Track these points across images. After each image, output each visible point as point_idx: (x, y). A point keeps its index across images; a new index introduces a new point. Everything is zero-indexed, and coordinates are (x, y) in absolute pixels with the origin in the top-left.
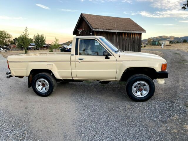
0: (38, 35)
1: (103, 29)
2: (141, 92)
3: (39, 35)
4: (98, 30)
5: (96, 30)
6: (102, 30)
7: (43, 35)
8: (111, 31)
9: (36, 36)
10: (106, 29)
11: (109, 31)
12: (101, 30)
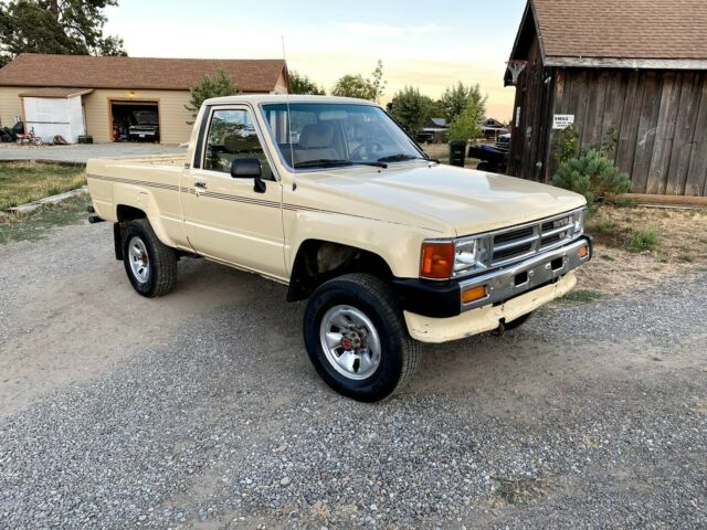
0: (461, 88)
1: (600, 58)
2: (357, 357)
3: (465, 86)
4: (571, 62)
5: (559, 64)
6: (596, 64)
7: (477, 87)
8: (647, 65)
9: (451, 90)
10: (619, 58)
11: (635, 65)
12: (588, 63)
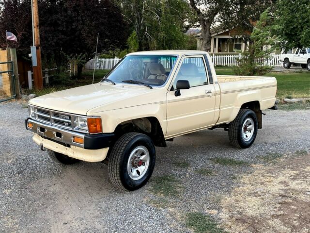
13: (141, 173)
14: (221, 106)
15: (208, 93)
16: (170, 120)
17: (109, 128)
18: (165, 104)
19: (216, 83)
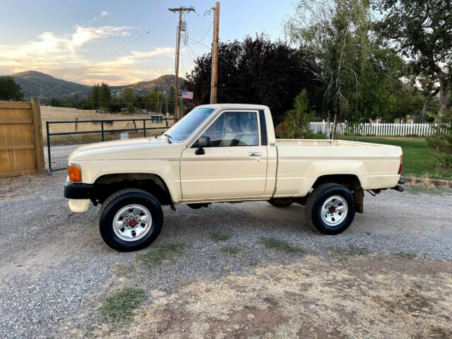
13: (137, 235)
14: (278, 175)
15: (253, 155)
16: (186, 181)
17: (89, 178)
18: (179, 162)
19: (273, 145)
